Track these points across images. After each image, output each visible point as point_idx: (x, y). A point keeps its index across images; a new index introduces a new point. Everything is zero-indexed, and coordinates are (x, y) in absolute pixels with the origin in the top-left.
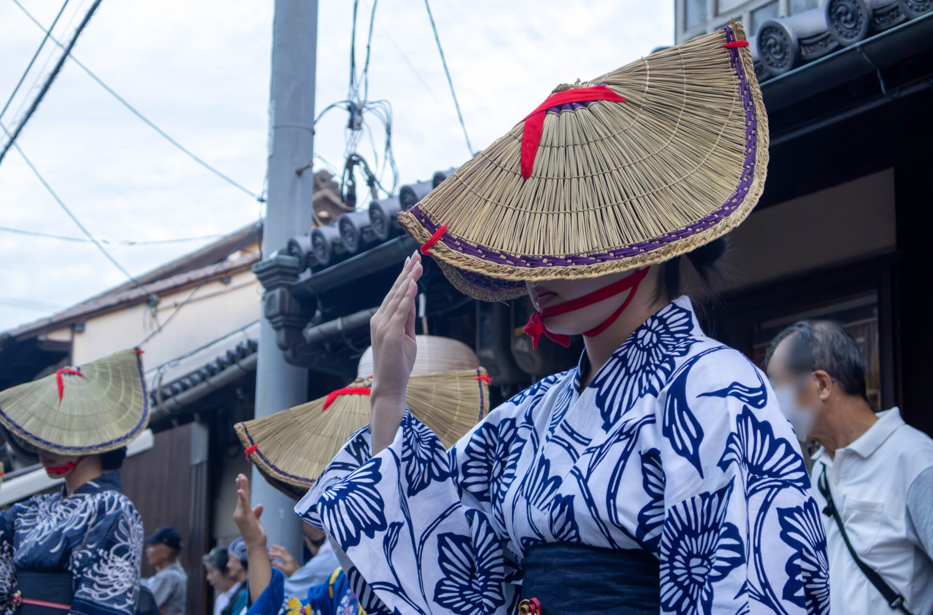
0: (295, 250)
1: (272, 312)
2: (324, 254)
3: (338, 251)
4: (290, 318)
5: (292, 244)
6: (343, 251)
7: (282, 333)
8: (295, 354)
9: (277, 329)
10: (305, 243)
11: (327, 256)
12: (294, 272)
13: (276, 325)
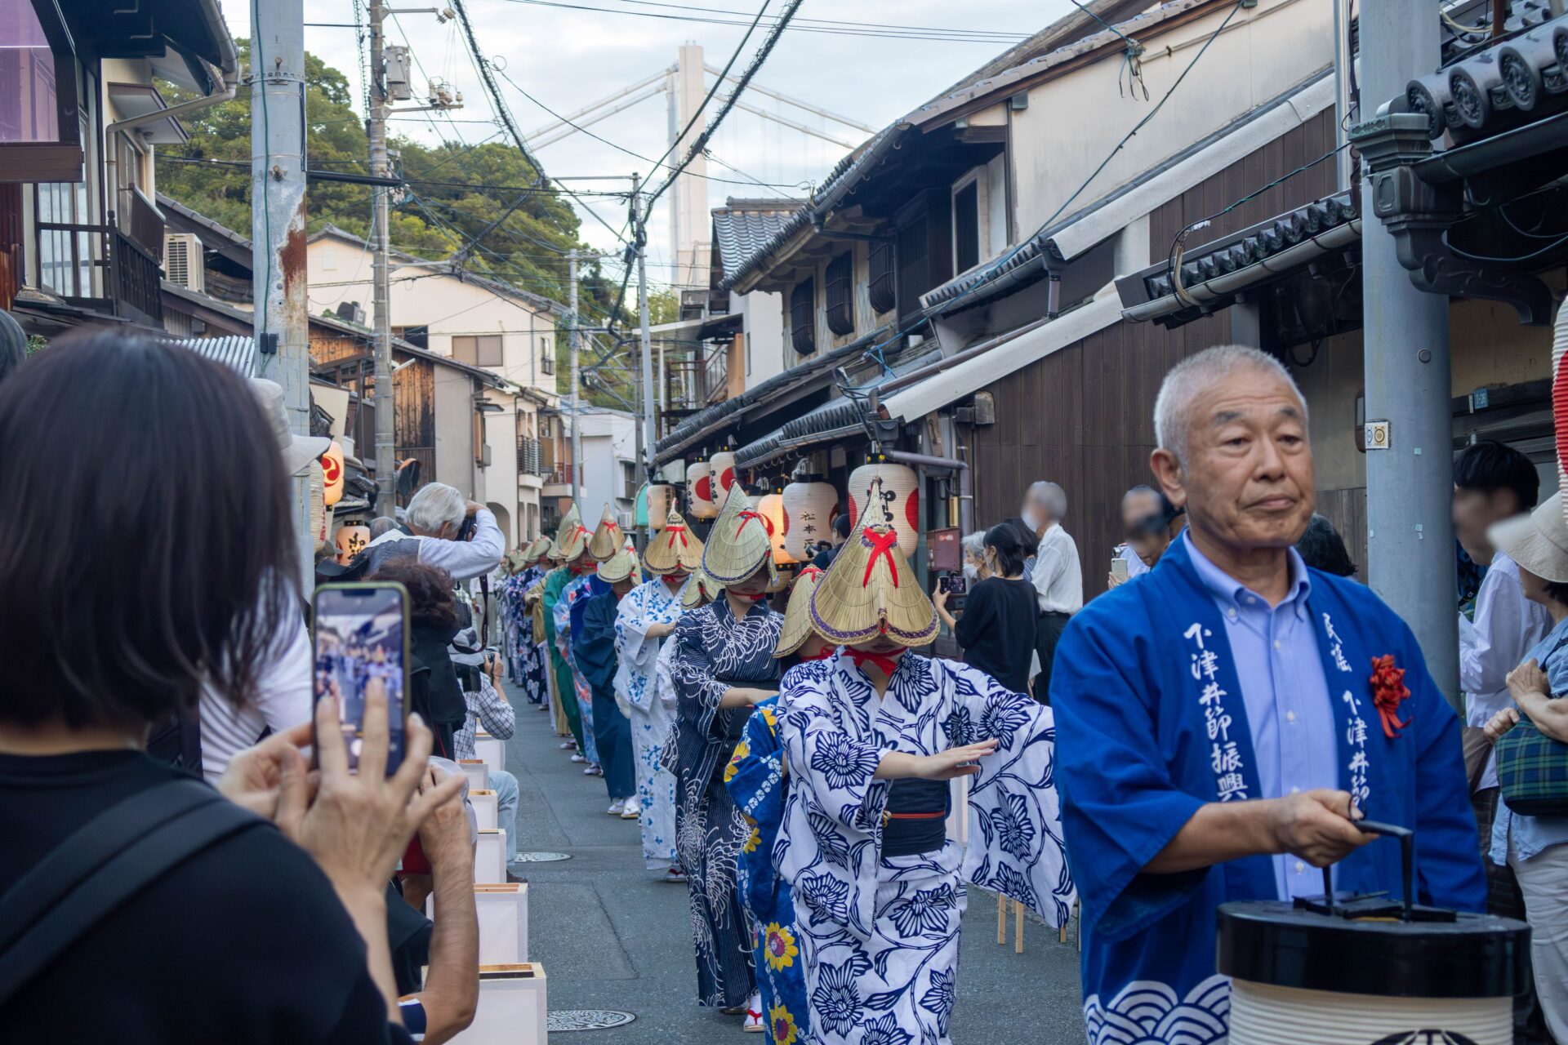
0: (1420, 99)
1: (1387, 207)
2: (1474, 111)
3: (1500, 105)
4: (1420, 217)
5: (1414, 90)
6: (1509, 105)
7: (1407, 240)
8: (1430, 276)
9: (1397, 234)
10: (1438, 87)
11: (1480, 112)
12: (1422, 137)
13: (1394, 229)
